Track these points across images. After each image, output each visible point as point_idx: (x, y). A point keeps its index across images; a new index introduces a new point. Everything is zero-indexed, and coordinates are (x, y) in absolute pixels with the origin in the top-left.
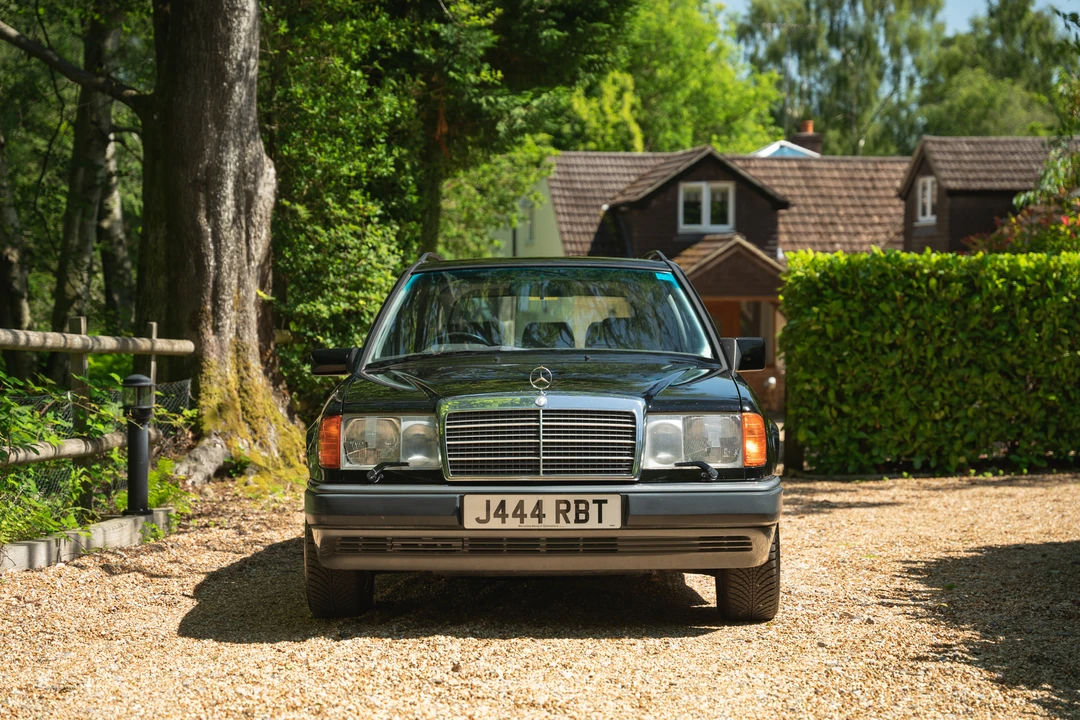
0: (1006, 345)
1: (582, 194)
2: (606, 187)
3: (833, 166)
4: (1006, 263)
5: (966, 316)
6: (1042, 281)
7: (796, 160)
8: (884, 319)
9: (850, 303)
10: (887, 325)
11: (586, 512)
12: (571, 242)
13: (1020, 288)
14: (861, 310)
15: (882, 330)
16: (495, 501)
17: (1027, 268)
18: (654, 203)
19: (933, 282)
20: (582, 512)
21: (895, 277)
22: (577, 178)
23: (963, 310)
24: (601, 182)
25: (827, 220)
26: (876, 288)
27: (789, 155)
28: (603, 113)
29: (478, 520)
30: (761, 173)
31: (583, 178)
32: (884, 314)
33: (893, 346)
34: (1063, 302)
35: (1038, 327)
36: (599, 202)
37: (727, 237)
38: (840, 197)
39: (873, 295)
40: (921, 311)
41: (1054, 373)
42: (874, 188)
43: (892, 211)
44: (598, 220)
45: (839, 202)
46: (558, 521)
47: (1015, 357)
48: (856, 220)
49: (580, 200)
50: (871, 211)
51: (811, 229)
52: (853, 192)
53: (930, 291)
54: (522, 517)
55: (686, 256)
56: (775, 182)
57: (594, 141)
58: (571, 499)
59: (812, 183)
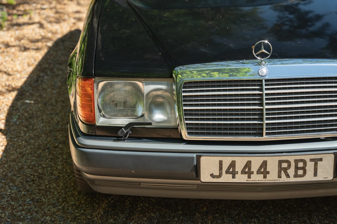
11: (304, 169)
16: (227, 161)
20: (301, 168)
29: (212, 175)
46: (280, 177)
54: (250, 173)
58: (292, 159)
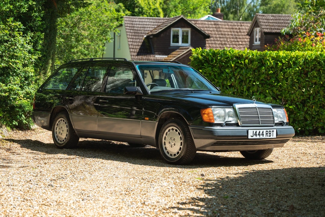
0: (274, 86)
1: (137, 32)
2: (145, 29)
3: (226, 24)
4: (275, 54)
5: (259, 75)
6: (288, 62)
7: (213, 21)
8: (227, 75)
9: (214, 68)
10: (229, 78)
12: (132, 48)
13: (280, 64)
14: (219, 71)
15: (226, 79)
17: (283, 56)
18: (162, 35)
19: (247, 61)
21: (232, 59)
22: (136, 26)
23: (258, 73)
24: (144, 27)
25: (223, 43)
26: (224, 63)
27: (211, 20)
28: (149, 4)
30: (201, 26)
31: (138, 26)
32: (227, 73)
33: (231, 86)
34: (296, 70)
35: (287, 79)
36: (143, 34)
37: (187, 47)
38: (228, 35)
39: (223, 66)
40: (242, 72)
41: (292, 98)
42: (240, 32)
43: (246, 40)
44: (142, 41)
45: (228, 37)
47: (277, 91)
48: (233, 43)
49: (136, 33)
50: (239, 40)
51: (218, 46)
52: (233, 33)
53: (245, 65)
55: (173, 54)
56: (205, 29)
57: (146, 14)
59: (218, 30)
